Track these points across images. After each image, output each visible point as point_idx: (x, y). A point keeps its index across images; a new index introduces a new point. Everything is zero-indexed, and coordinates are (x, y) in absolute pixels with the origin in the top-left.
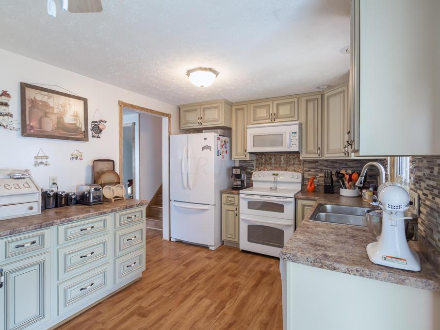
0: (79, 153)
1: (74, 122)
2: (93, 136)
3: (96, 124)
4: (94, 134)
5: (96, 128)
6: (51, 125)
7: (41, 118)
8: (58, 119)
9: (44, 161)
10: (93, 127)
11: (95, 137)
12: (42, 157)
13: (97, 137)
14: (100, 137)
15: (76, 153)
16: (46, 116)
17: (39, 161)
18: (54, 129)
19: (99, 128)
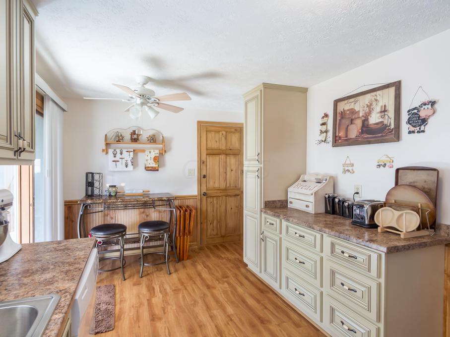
0: (388, 159)
1: (381, 120)
2: (410, 132)
3: (416, 111)
4: (412, 129)
5: (415, 119)
6: (356, 131)
7: (348, 126)
8: (364, 122)
9: (350, 168)
10: (410, 118)
11: (413, 132)
12: (348, 165)
13: (418, 132)
14: (423, 131)
15: (384, 159)
16: (352, 123)
17: (346, 169)
18: (358, 134)
19: (419, 117)
